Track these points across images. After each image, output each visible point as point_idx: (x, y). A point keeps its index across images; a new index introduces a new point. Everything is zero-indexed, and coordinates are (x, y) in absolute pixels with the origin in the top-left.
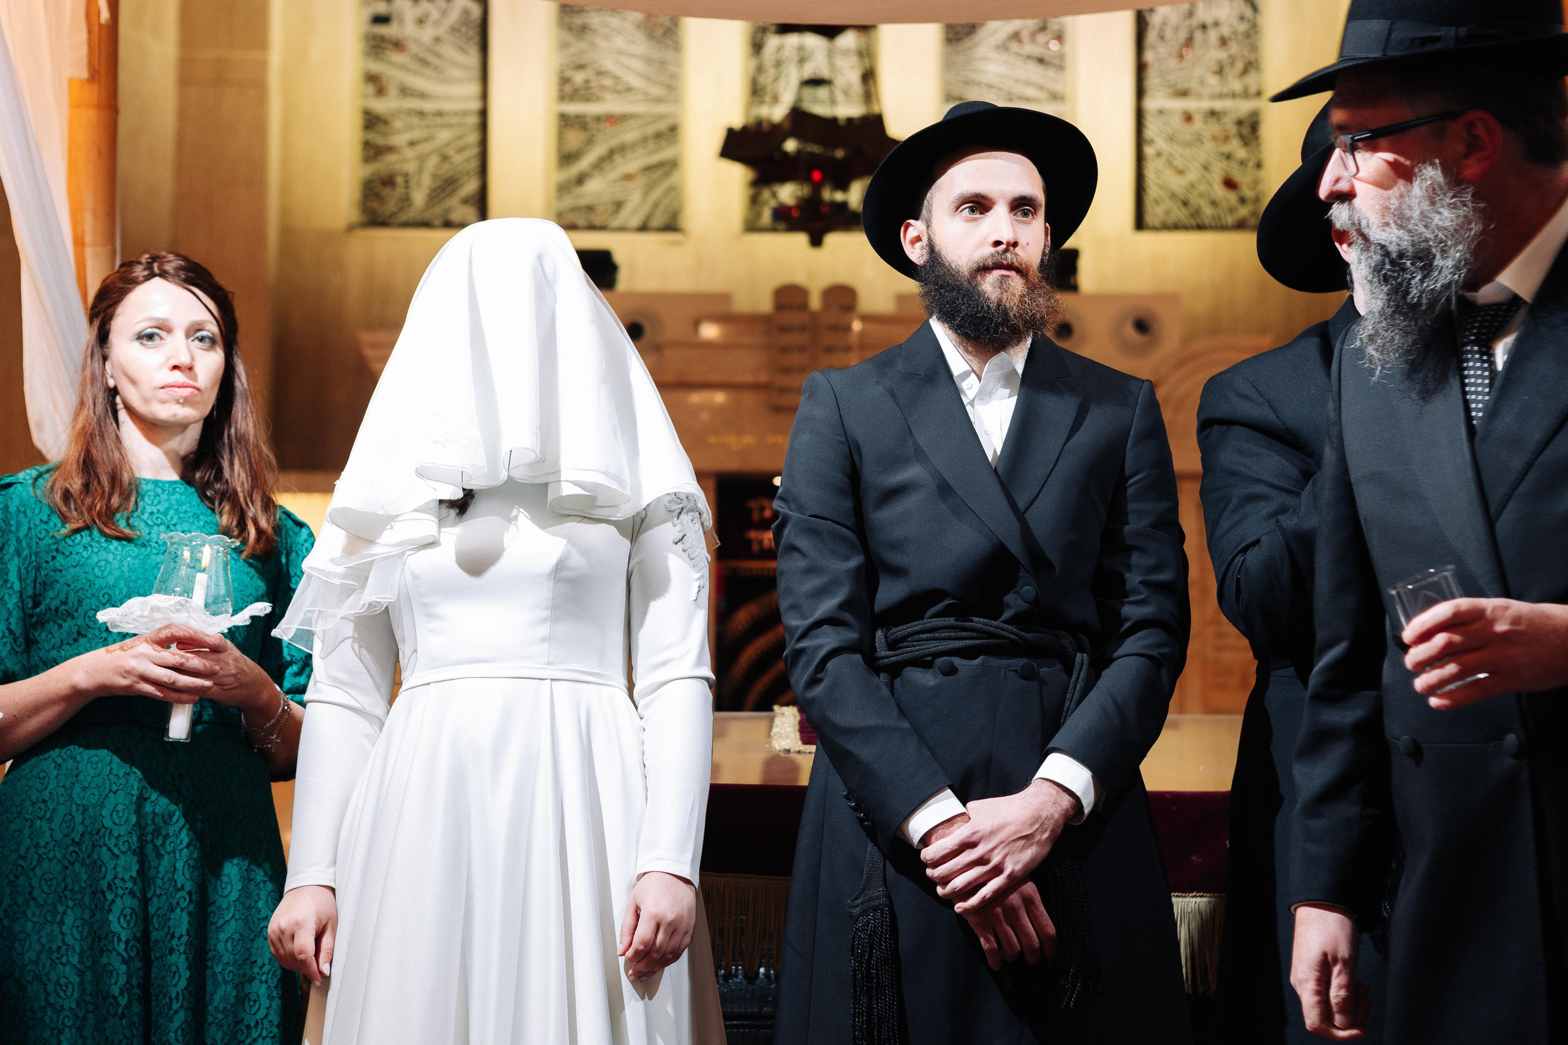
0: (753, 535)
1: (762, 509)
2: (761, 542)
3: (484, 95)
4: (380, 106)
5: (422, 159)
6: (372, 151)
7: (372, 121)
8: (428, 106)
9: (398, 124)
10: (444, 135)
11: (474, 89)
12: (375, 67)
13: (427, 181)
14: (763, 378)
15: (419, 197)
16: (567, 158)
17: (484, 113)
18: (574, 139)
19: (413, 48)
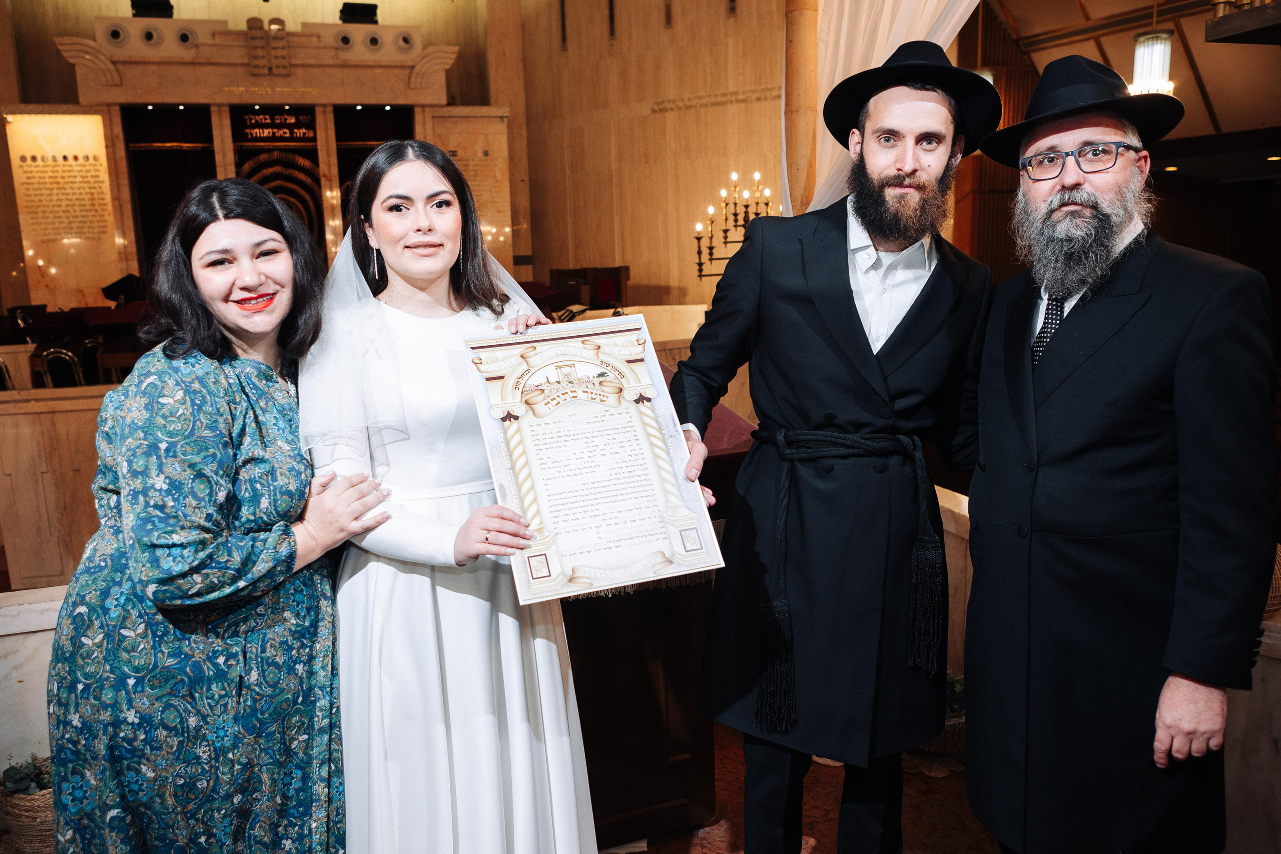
0: (248, 131)
1: (251, 120)
2: (251, 134)
14: (246, 61)
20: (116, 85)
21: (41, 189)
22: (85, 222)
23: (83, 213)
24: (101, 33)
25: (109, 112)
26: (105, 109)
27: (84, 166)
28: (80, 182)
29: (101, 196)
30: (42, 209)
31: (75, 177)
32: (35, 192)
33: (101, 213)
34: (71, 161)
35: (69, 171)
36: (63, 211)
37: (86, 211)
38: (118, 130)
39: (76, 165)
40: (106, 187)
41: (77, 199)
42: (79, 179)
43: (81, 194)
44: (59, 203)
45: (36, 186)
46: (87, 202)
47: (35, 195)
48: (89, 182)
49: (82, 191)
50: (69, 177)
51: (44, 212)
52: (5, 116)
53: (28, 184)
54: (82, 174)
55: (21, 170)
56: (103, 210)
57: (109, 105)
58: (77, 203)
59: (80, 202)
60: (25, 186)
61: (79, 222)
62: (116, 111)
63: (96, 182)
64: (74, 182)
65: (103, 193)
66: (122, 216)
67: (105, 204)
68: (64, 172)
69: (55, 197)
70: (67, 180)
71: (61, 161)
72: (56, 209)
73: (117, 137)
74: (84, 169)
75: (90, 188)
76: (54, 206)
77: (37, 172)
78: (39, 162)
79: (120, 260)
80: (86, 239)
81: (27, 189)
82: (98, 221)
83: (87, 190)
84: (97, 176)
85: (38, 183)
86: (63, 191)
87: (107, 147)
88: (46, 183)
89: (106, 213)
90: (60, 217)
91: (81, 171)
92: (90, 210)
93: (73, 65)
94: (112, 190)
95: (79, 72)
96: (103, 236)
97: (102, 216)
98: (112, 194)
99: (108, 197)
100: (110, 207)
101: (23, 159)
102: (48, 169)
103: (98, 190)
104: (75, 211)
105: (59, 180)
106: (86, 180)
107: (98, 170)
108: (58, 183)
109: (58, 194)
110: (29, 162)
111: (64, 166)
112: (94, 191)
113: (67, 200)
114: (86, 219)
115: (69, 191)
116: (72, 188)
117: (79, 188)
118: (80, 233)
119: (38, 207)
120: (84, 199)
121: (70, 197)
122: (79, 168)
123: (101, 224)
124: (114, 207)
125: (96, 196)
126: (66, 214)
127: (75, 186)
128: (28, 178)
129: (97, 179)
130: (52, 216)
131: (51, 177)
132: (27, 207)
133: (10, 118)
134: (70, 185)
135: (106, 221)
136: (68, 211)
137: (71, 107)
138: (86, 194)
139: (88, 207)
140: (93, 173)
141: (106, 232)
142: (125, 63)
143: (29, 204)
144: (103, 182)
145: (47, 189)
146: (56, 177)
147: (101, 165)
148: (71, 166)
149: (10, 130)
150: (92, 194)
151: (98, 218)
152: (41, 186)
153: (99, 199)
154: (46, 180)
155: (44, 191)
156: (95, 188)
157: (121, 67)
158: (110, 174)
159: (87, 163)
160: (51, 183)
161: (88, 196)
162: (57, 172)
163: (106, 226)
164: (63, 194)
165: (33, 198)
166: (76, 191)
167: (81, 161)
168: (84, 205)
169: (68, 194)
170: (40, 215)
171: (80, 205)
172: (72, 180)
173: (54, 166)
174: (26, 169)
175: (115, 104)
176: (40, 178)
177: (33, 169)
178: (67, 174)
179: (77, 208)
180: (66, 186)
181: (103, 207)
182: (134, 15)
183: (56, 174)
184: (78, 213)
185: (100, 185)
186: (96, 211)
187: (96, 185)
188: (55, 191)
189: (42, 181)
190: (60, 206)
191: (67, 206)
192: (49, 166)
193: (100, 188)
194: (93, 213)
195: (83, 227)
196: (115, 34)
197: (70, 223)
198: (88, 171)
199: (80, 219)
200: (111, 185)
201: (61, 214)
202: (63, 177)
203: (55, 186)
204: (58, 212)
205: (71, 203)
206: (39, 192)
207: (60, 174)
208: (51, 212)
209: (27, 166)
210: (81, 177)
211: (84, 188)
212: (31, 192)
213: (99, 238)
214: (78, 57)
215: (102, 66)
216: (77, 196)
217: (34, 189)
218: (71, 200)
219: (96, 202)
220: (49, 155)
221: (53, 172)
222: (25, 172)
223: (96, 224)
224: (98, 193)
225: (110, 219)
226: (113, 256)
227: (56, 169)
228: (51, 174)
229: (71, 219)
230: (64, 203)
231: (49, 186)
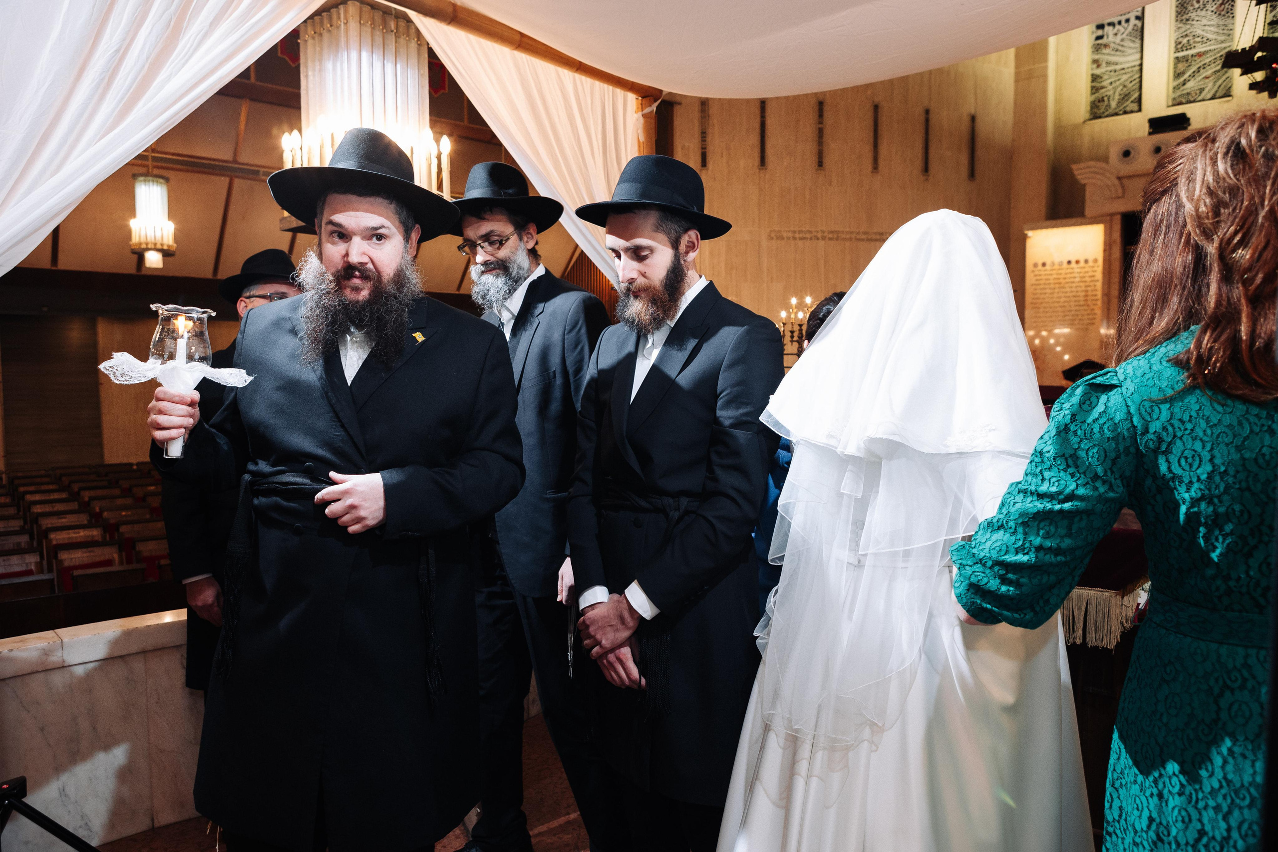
3: (1142, 58)
4: (1098, 72)
5: (1115, 89)
6: (1095, 90)
7: (1095, 78)
8: (1118, 67)
9: (1105, 77)
10: (1125, 77)
11: (1138, 56)
12: (1096, 57)
13: (1117, 97)
15: (1113, 104)
16: (1178, 75)
17: (1141, 65)
18: (1181, 66)
19: (1112, 45)
20: (1118, 198)
21: (1045, 289)
22: (1078, 315)
23: (1077, 308)
24: (1114, 154)
25: (1111, 220)
26: (1108, 218)
27: (1084, 268)
28: (1079, 282)
29: (1095, 293)
30: (1044, 305)
31: (1075, 277)
32: (1041, 291)
33: (1092, 307)
34: (1073, 265)
35: (1071, 273)
36: (1061, 307)
37: (1080, 306)
38: (1117, 235)
39: (1077, 268)
40: (1099, 285)
41: (1074, 296)
42: (1078, 279)
43: (1077, 292)
44: (1058, 300)
45: (1042, 287)
46: (1082, 299)
47: (1041, 294)
48: (1085, 282)
49: (1079, 289)
50: (1070, 278)
51: (1045, 308)
52: (1026, 232)
53: (1035, 285)
54: (1081, 275)
55: (1032, 275)
56: (1094, 305)
57: (1112, 215)
58: (1073, 299)
59: (1076, 299)
60: (1034, 287)
61: (1073, 315)
62: (1117, 220)
63: (1092, 281)
64: (1073, 282)
65: (1096, 290)
66: (1109, 310)
67: (1097, 300)
68: (1066, 274)
69: (1056, 295)
70: (1067, 280)
71: (1065, 265)
72: (1056, 304)
73: (1115, 241)
74: (1083, 270)
75: (1086, 286)
76: (1054, 302)
77: (1045, 275)
78: (1048, 267)
79: (1101, 348)
80: (1077, 329)
81: (1036, 289)
82: (1088, 314)
83: (1083, 288)
84: (1093, 276)
85: (1045, 284)
86: (1064, 290)
87: (1105, 251)
88: (1050, 284)
89: (1096, 308)
90: (1057, 312)
91: (1081, 272)
92: (1083, 306)
93: (1084, 185)
94: (1103, 288)
95: (1088, 191)
96: (1091, 327)
97: (1093, 310)
98: (1103, 291)
99: (1099, 294)
100: (1099, 303)
101: (1035, 265)
102: (1054, 272)
103: (1092, 288)
104: (1070, 306)
105: (1061, 281)
106: (1084, 280)
107: (1095, 271)
108: (1060, 283)
109: (1058, 293)
110: (1040, 267)
111: (1067, 269)
112: (1089, 289)
113: (1065, 297)
114: (1078, 313)
115: (1068, 290)
116: (1071, 287)
117: (1076, 287)
118: (1071, 325)
119: (1042, 303)
120: (1079, 296)
121: (1068, 294)
122: (1079, 270)
123: (1091, 317)
124: (1103, 302)
125: (1090, 293)
126: (1063, 309)
127: (1074, 285)
128: (1037, 280)
129: (1093, 279)
130: (1051, 310)
131: (1055, 279)
132: (1032, 303)
133: (1030, 233)
134: (1070, 285)
135: (1095, 314)
136: (1064, 307)
137: (1080, 220)
138: (1082, 291)
139: (1082, 303)
140: (1091, 274)
141: (1093, 324)
142: (1130, 177)
143: (1034, 301)
144: (1098, 281)
145: (1050, 289)
146: (1059, 279)
147: (1098, 266)
148: (1072, 268)
149: (1029, 243)
150: (1087, 291)
151: (1089, 312)
152: (1046, 286)
153: (1093, 296)
154: (1052, 281)
155: (1048, 291)
156: (1089, 286)
157: (1125, 181)
158: (1104, 273)
159: (1087, 265)
160: (1055, 284)
161: (1083, 294)
162: (1061, 274)
163: (1094, 319)
164: (1063, 292)
165: (1038, 296)
166: (1074, 289)
167: (1082, 264)
168: (1079, 301)
169: (1067, 292)
170: (1041, 310)
171: (1075, 301)
172: (1072, 280)
173: (1059, 269)
174: (1037, 273)
175: (1117, 214)
176: (1046, 280)
177: (1042, 273)
178: (1069, 276)
179: (1072, 304)
180: (1067, 285)
181: (1094, 302)
182: (1150, 134)
183: (1059, 276)
184: (1073, 308)
185: (1095, 283)
186: (1088, 305)
187: (1092, 284)
188: (1056, 290)
189: (1048, 282)
190: (1059, 302)
191: (1065, 302)
192: (1055, 270)
193: (1095, 286)
194: (1085, 308)
195: (1075, 320)
196: (1127, 154)
197: (1064, 316)
198: (1086, 272)
199: (1073, 313)
200: (1103, 283)
201: (1059, 309)
202: (1065, 278)
203: (1057, 286)
204: (1055, 307)
205: (1068, 300)
206: (1044, 291)
207: (1063, 276)
208: (1051, 307)
209: (1038, 271)
210: (1081, 277)
211: (1080, 287)
212: (1038, 291)
213: (1087, 329)
214: (1089, 178)
215: (1109, 183)
216: (1074, 294)
217: (1041, 289)
218: (1069, 297)
219: (1089, 298)
220: (1057, 260)
221: (1058, 274)
222: (1036, 276)
223: (1086, 317)
224: (1093, 291)
225: (1098, 312)
226: (1096, 345)
227: (1060, 272)
228: (1055, 276)
229: (1067, 313)
230: (1063, 300)
231: (1052, 286)
